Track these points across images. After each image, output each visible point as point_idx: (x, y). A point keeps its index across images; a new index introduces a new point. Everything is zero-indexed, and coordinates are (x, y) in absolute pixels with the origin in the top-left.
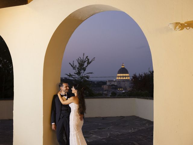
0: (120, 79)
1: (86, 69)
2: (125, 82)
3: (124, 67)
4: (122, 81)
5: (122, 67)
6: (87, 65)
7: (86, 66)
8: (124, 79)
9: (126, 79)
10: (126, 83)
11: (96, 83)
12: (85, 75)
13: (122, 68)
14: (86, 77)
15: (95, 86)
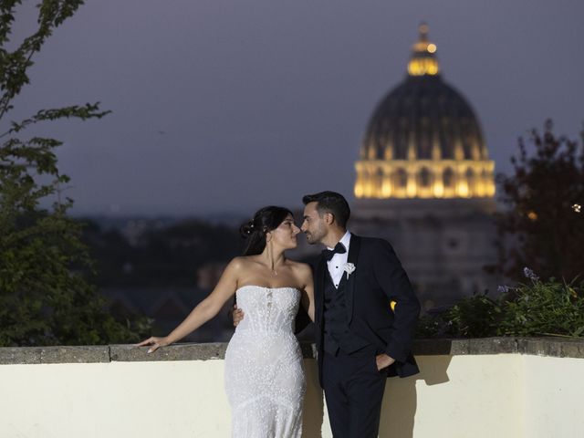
0: (392, 202)
1: (29, 72)
2: (451, 233)
3: (432, 69)
4: (413, 222)
5: (416, 68)
6: (44, 32)
7: (35, 43)
8: (436, 202)
9: (456, 202)
10: (453, 244)
11: (133, 242)
12: (17, 128)
13: (414, 81)
14: (27, 153)
15: (128, 268)
